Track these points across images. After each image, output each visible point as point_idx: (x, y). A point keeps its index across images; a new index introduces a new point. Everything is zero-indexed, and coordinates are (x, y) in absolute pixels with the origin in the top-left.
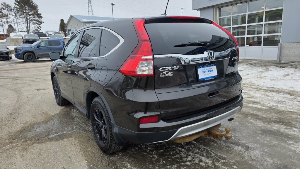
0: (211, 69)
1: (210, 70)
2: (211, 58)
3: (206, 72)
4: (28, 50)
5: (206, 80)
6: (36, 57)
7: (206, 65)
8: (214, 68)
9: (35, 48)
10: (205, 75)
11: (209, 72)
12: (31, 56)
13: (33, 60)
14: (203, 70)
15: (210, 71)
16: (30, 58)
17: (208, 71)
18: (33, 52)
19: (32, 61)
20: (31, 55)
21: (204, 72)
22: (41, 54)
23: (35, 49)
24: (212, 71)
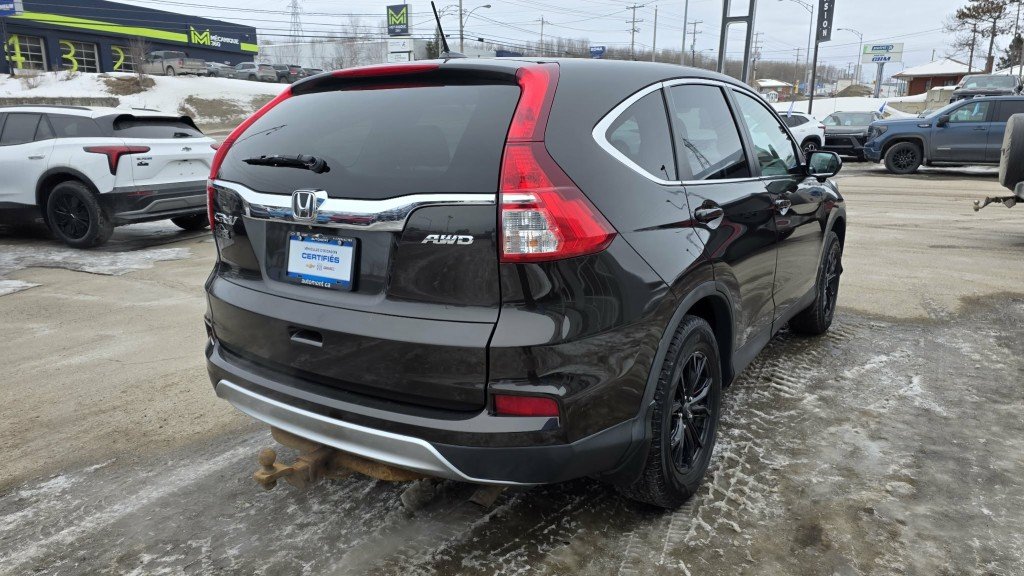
0: (335, 256)
1: (329, 255)
2: (304, 214)
3: (314, 257)
4: (905, 134)
5: (303, 281)
6: (925, 160)
7: (317, 235)
8: (346, 254)
9: (931, 126)
10: (311, 266)
11: (326, 263)
12: (909, 155)
13: (911, 168)
14: (306, 248)
15: (331, 259)
16: (903, 160)
17: (324, 258)
18: (918, 142)
19: (908, 171)
20: (908, 151)
21: (309, 257)
22: (947, 148)
23: (929, 129)
24: (337, 260)
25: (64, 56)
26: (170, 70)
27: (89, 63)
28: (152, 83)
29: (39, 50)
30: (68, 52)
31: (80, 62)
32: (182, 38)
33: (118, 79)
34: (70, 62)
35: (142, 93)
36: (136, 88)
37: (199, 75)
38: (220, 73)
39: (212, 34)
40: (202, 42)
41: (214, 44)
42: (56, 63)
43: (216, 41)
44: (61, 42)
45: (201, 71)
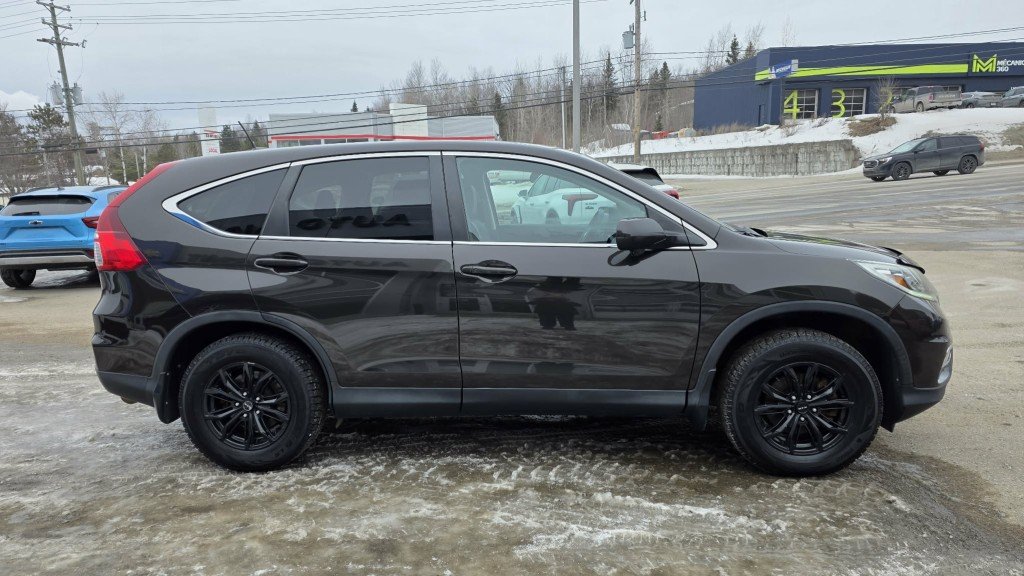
25: (835, 104)
26: (920, 106)
27: (856, 107)
28: (894, 121)
29: (813, 101)
30: (838, 100)
31: (847, 107)
32: (963, 68)
33: (862, 121)
34: (838, 108)
35: (880, 133)
36: (876, 127)
37: (951, 108)
38: (980, 102)
39: (999, 59)
40: (984, 70)
41: (1000, 69)
42: (828, 110)
43: (1003, 66)
44: (834, 91)
45: (954, 104)
